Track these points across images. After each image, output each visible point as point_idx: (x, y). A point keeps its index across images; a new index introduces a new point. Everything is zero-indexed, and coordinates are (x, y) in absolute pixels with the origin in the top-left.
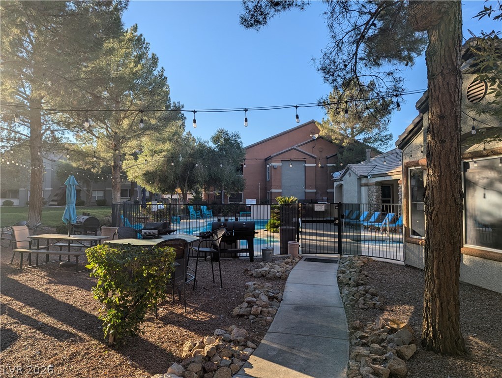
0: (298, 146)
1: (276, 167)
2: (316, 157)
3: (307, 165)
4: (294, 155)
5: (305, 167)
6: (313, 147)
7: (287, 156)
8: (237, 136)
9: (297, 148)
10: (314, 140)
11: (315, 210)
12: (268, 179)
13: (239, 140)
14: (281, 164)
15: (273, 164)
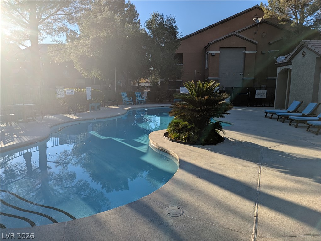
0: (239, 32)
1: (214, 54)
2: (257, 42)
3: (247, 52)
4: (234, 42)
5: (245, 54)
6: (255, 33)
7: (226, 43)
8: (172, 20)
9: (238, 34)
10: (257, 24)
11: (256, 98)
12: (206, 67)
13: (174, 25)
14: (219, 52)
15: (211, 52)
